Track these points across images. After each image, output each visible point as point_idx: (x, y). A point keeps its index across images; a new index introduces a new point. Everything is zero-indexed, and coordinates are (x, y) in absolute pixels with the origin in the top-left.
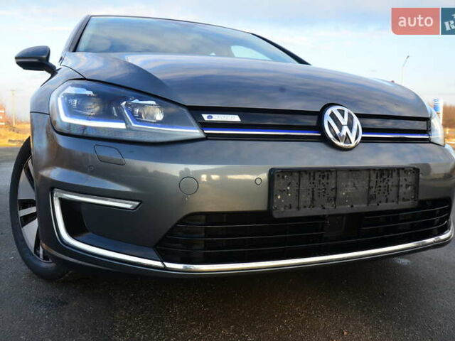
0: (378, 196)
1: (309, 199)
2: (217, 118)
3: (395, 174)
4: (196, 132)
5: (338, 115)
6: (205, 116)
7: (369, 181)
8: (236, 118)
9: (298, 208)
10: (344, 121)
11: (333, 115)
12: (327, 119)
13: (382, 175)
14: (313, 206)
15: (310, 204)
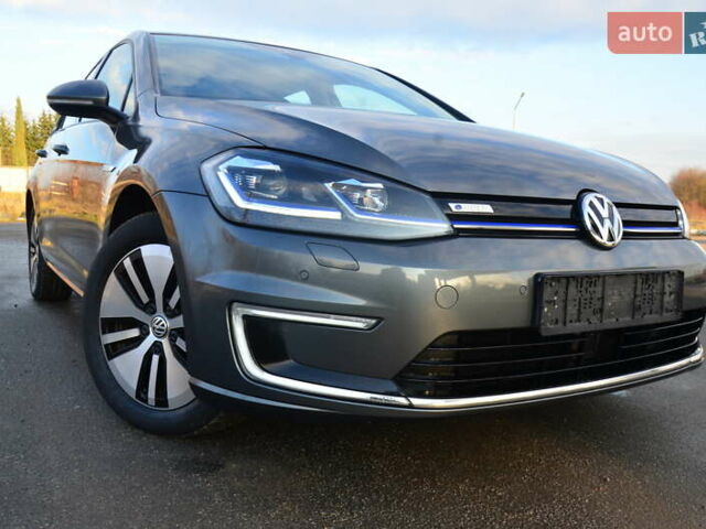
0: (643, 306)
1: (575, 311)
2: (467, 208)
3: (660, 280)
5: (598, 205)
6: (452, 206)
7: (635, 288)
8: (486, 209)
9: (565, 323)
10: (605, 213)
11: (592, 205)
12: (587, 210)
13: (647, 279)
14: (579, 321)
15: (575, 317)
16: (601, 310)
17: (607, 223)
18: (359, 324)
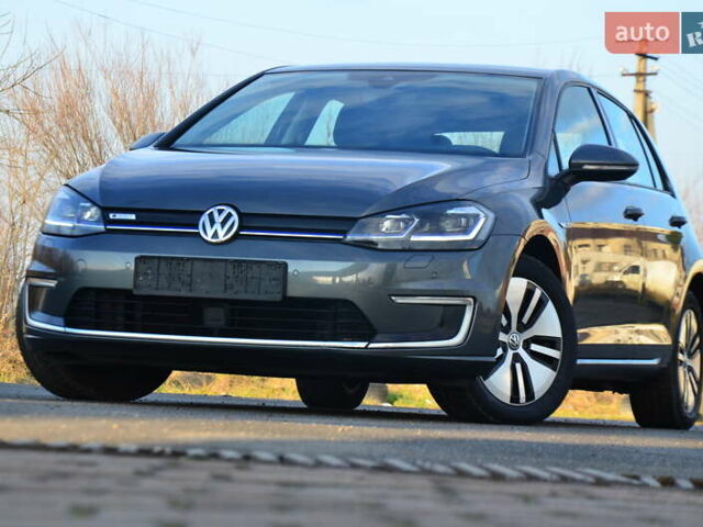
1: (166, 282)
2: (119, 216)
4: (101, 227)
5: (216, 214)
6: (111, 216)
8: (133, 217)
9: (157, 289)
10: (219, 219)
11: (211, 215)
12: (205, 218)
13: (240, 266)
14: (169, 288)
16: (190, 285)
17: (217, 226)
18: (52, 284)
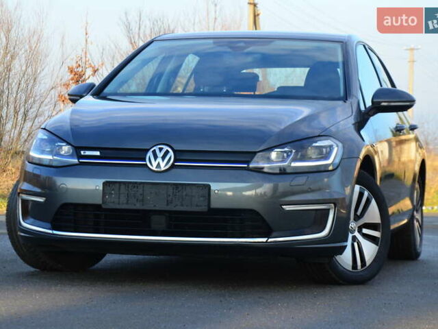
0: (174, 201)
1: (125, 199)
2: (88, 153)
3: (188, 188)
5: (158, 151)
6: (82, 153)
7: (168, 191)
8: (98, 153)
10: (160, 155)
11: (154, 152)
12: (150, 154)
14: (127, 203)
15: (125, 202)
16: (143, 200)
17: (159, 160)
